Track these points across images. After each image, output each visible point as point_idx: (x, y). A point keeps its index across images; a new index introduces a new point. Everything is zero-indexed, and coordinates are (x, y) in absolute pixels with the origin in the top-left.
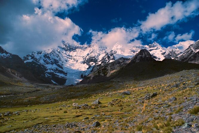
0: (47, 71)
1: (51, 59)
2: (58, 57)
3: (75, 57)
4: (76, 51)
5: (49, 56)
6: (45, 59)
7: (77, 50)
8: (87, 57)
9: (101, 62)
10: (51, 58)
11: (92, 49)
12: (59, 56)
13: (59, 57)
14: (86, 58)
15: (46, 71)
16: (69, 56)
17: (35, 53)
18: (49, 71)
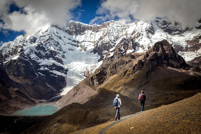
0: (41, 69)
1: (46, 51)
2: (57, 46)
3: (83, 44)
4: (85, 34)
5: (44, 46)
6: (38, 52)
7: (86, 32)
8: (99, 42)
9: (113, 52)
10: (46, 49)
11: (107, 29)
12: (58, 44)
13: (59, 46)
14: (98, 45)
15: (38, 69)
16: (75, 41)
17: (27, 42)
18: (42, 69)
